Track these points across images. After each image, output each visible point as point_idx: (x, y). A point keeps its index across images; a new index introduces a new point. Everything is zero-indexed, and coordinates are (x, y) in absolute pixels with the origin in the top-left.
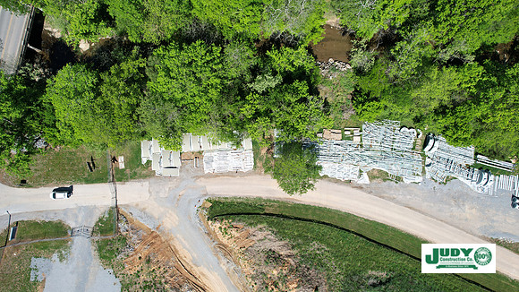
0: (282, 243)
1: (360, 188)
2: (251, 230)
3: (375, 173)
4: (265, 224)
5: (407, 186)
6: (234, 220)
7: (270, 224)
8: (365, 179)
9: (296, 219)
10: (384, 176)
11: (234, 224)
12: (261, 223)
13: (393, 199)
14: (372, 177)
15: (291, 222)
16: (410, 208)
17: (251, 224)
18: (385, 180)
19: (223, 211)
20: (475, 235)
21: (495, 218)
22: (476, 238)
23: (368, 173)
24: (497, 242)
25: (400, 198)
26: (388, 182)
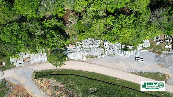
0: (60, 83)
1: (84, 61)
2: (49, 80)
3: (88, 56)
4: (53, 78)
5: (99, 59)
6: (43, 78)
7: (55, 77)
8: (85, 59)
9: (63, 75)
10: (91, 57)
11: (43, 79)
12: (52, 77)
13: (95, 64)
14: (87, 57)
15: (61, 76)
16: (102, 66)
17: (48, 78)
18: (92, 58)
19: (39, 75)
20: (125, 72)
21: (130, 65)
22: (125, 73)
23: (86, 56)
24: (133, 73)
25: (98, 63)
26: (93, 58)
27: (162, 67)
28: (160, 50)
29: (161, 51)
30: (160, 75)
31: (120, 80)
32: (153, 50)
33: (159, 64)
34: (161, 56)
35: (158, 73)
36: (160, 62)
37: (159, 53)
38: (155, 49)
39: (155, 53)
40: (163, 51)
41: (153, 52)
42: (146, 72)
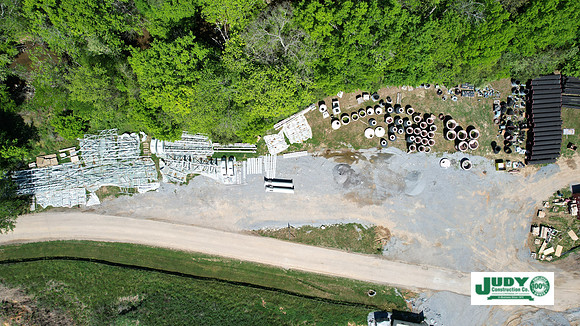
1: (91, 210)
3: (105, 190)
5: (143, 196)
8: (95, 200)
9: (24, 261)
10: (116, 192)
13: (131, 215)
14: (101, 195)
15: (19, 265)
16: (153, 219)
18: (117, 196)
20: (234, 232)
21: (251, 208)
22: (236, 235)
23: (97, 193)
24: (261, 234)
25: (138, 211)
26: (121, 197)
27: (363, 202)
28: (350, 145)
29: (353, 150)
30: (359, 230)
31: (222, 263)
32: (324, 151)
33: (351, 196)
34: (354, 166)
35: (350, 226)
36: (352, 189)
37: (348, 157)
38: (330, 145)
39: (332, 159)
40: (360, 151)
41: (327, 155)
42: (308, 228)
